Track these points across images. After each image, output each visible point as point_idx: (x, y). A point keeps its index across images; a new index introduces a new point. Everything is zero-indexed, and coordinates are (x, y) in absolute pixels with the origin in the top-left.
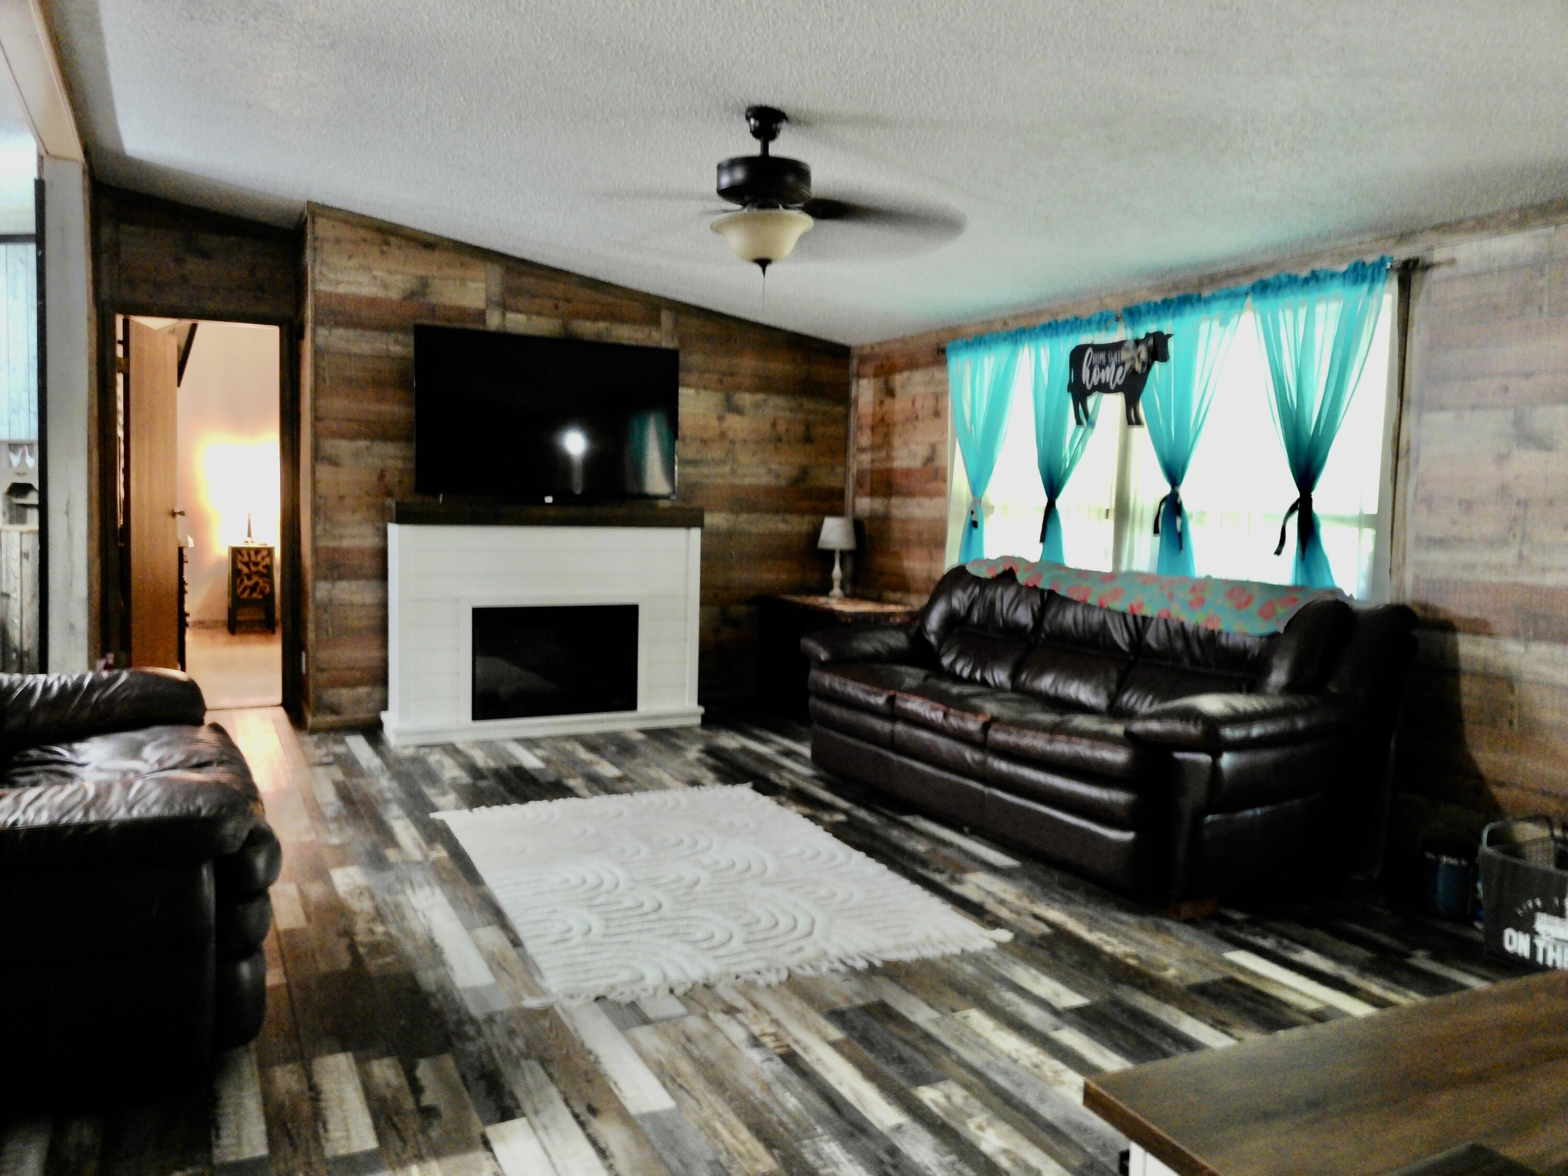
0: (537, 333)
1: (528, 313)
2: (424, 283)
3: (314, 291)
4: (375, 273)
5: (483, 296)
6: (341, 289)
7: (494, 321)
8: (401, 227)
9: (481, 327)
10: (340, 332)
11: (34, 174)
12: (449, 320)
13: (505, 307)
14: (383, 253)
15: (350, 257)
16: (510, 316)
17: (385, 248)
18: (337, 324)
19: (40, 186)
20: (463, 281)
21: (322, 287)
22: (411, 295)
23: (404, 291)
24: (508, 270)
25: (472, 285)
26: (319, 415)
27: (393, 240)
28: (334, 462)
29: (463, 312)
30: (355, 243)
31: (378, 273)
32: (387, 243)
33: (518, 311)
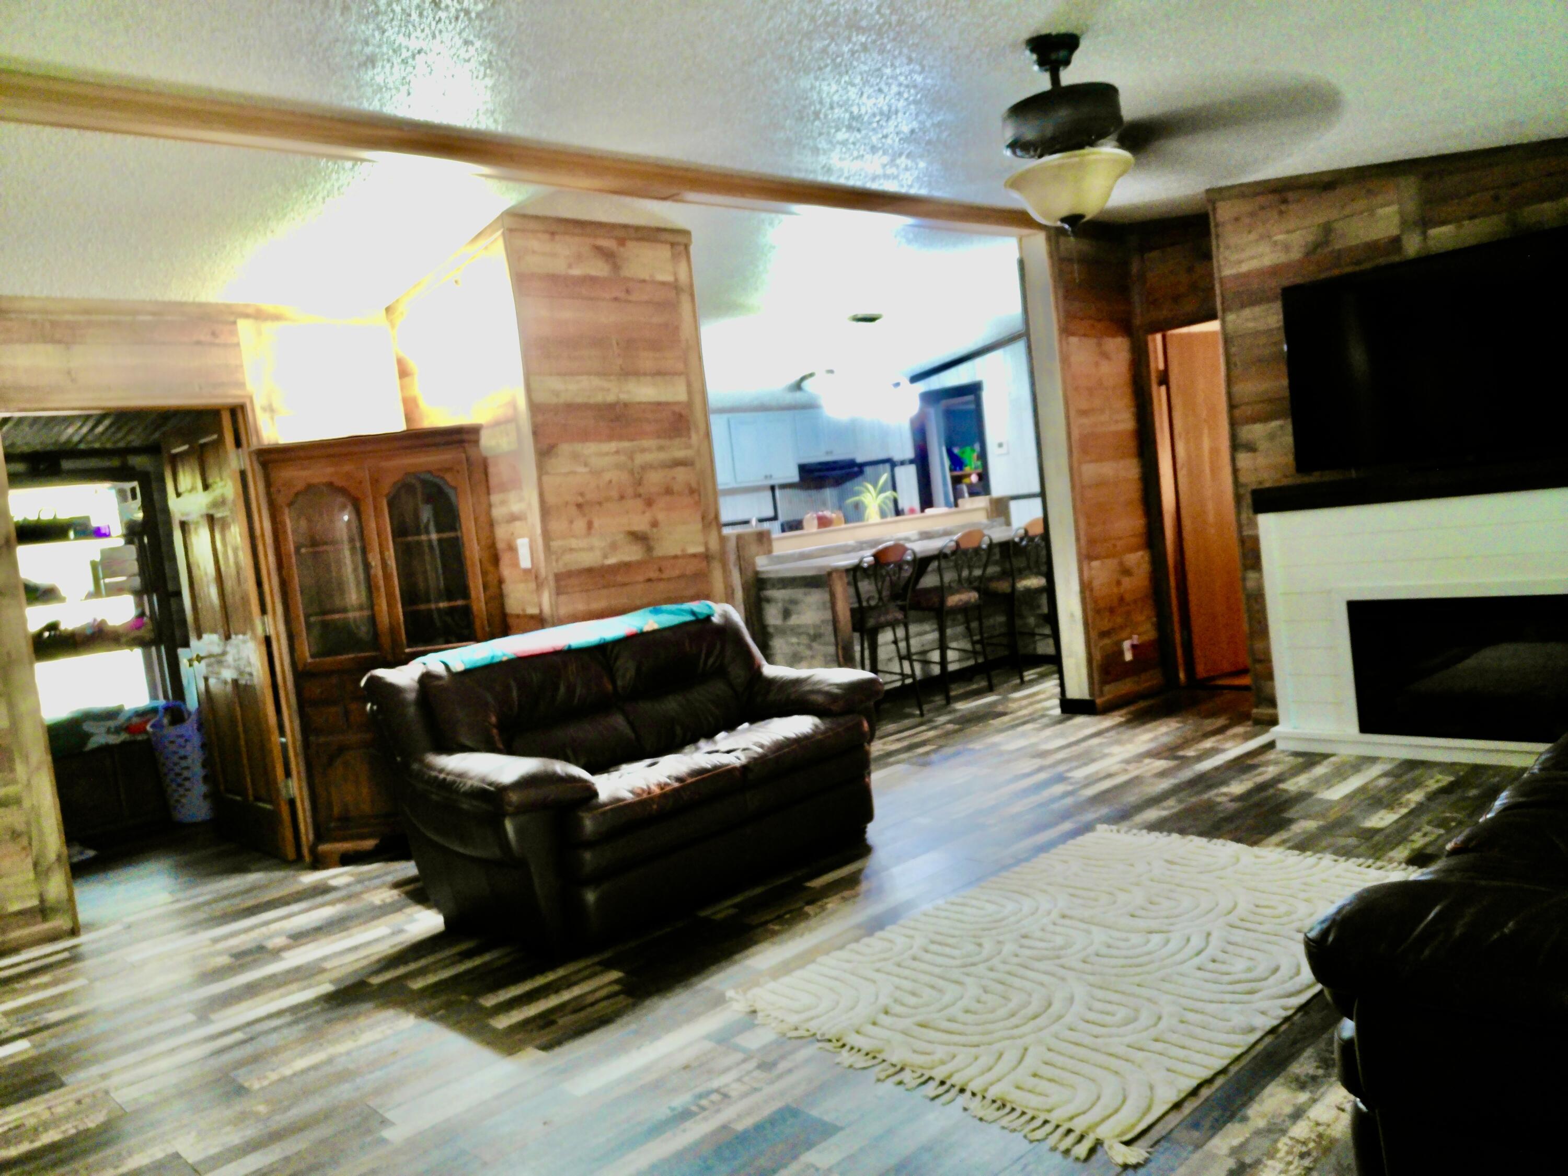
0: (1471, 241)
1: (1457, 220)
2: (1327, 229)
3: (1221, 279)
4: (1275, 238)
5: (1396, 220)
6: (1245, 268)
7: (1412, 246)
8: (1297, 178)
9: (1396, 258)
10: (1247, 312)
11: (1016, 255)
12: (1358, 263)
13: (1425, 223)
14: (1281, 213)
15: (1250, 232)
16: (1434, 232)
17: (1283, 207)
18: (1243, 306)
19: (1022, 264)
20: (1371, 211)
21: (1228, 272)
22: (1313, 249)
23: (1306, 246)
24: (1427, 177)
25: (1381, 212)
26: (1234, 403)
27: (1291, 195)
28: (1251, 448)
29: (1373, 247)
30: (1252, 214)
31: (1280, 237)
32: (1285, 201)
33: (1443, 223)
